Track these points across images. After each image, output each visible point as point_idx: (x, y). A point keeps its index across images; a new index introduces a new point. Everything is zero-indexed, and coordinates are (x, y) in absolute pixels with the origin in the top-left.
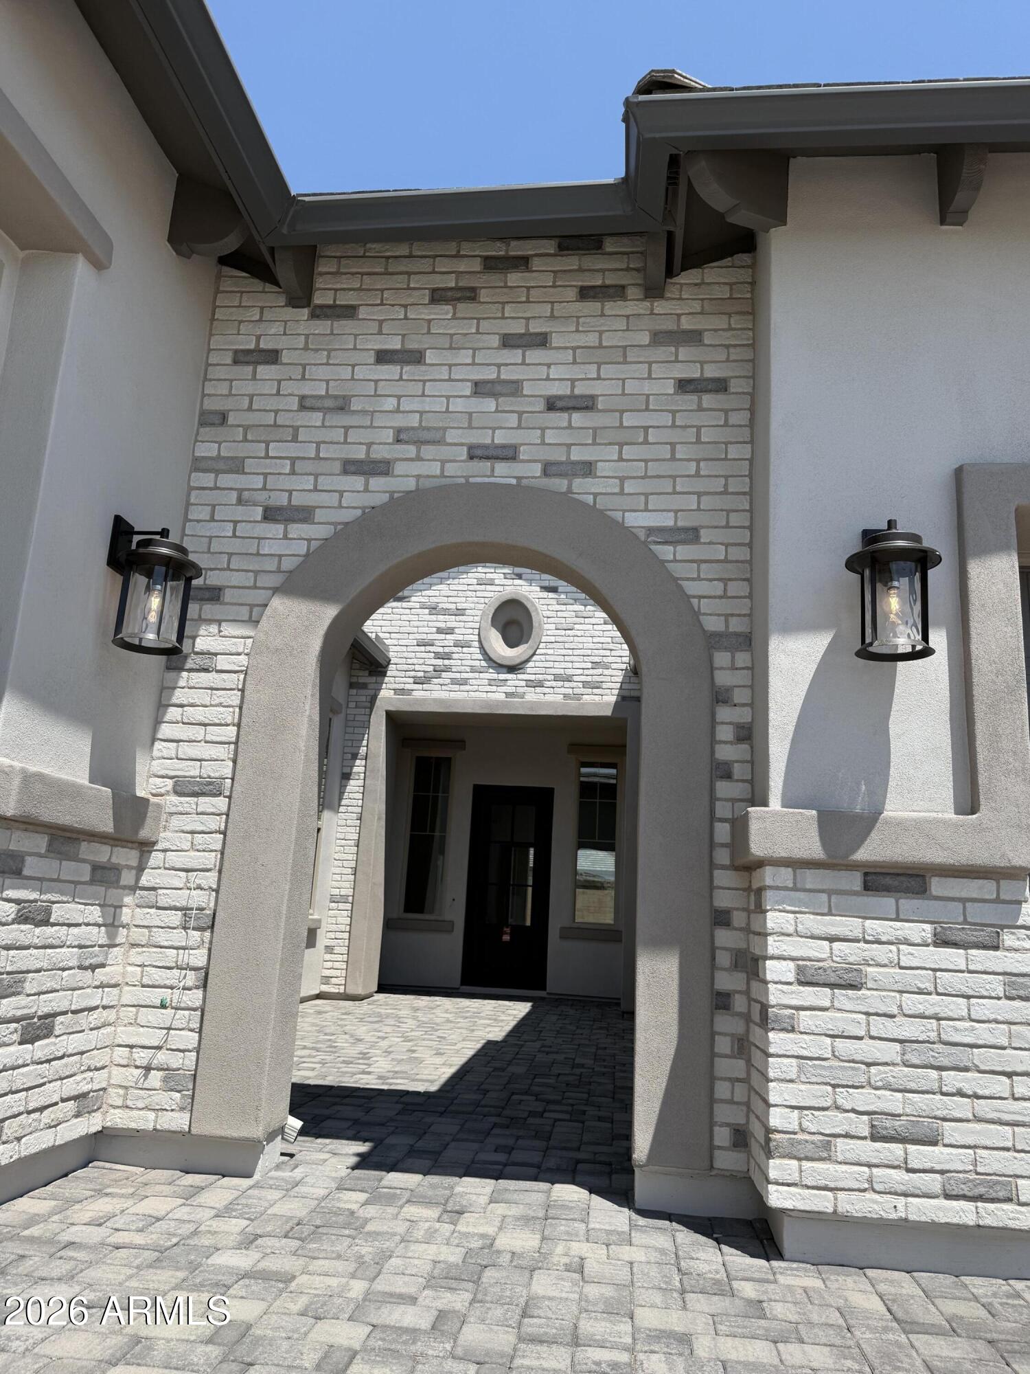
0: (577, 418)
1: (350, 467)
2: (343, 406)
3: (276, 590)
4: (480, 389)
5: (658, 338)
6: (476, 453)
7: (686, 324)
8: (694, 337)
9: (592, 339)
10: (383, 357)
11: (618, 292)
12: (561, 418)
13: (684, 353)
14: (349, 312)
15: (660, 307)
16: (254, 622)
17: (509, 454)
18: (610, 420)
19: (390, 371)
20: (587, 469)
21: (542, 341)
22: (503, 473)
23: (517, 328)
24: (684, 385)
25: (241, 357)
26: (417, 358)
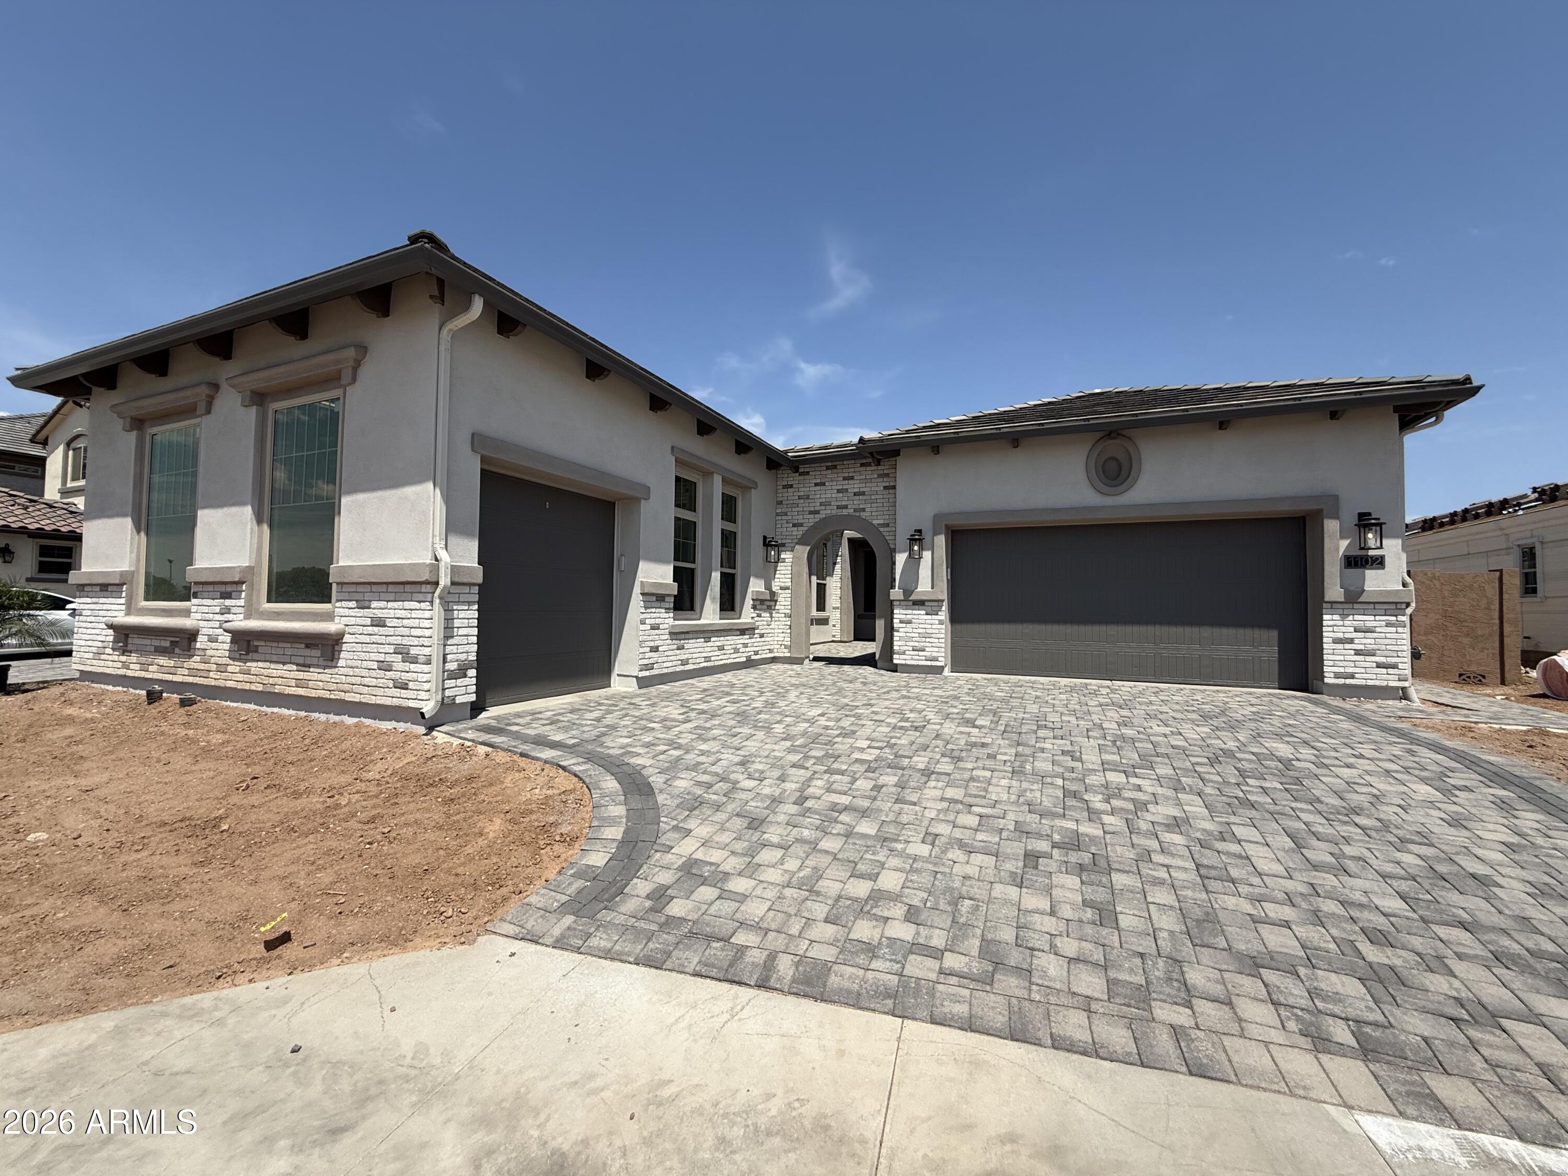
0: (861, 497)
1: (811, 513)
2: (808, 498)
3: (797, 543)
4: (839, 491)
5: (880, 476)
6: (838, 507)
7: (886, 472)
8: (887, 475)
9: (864, 477)
10: (816, 484)
11: (869, 465)
12: (857, 497)
13: (885, 479)
14: (808, 473)
15: (880, 468)
16: (792, 551)
17: (846, 507)
18: (868, 497)
19: (818, 488)
20: (864, 510)
21: (852, 478)
22: (845, 512)
23: (846, 475)
24: (885, 488)
25: (785, 487)
26: (824, 484)
